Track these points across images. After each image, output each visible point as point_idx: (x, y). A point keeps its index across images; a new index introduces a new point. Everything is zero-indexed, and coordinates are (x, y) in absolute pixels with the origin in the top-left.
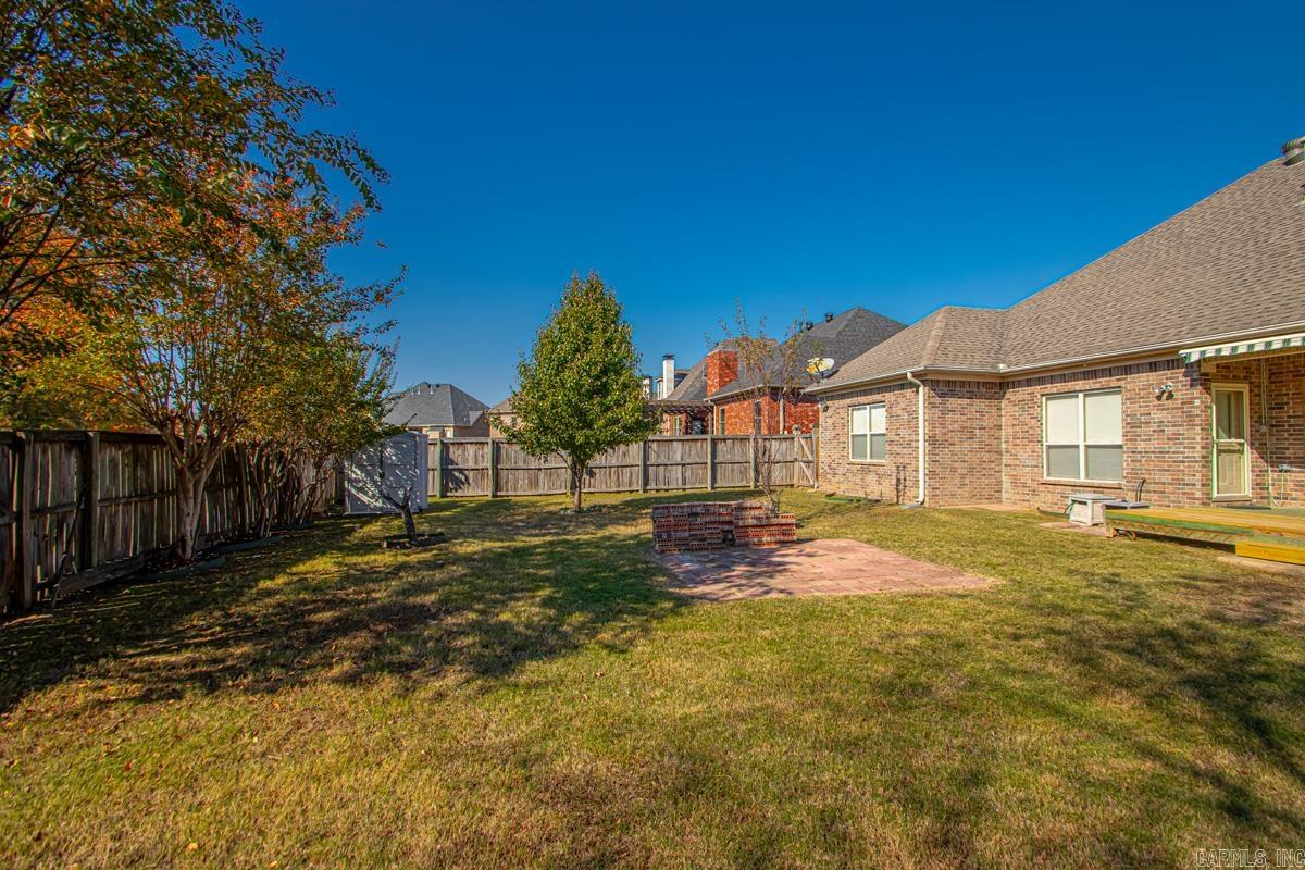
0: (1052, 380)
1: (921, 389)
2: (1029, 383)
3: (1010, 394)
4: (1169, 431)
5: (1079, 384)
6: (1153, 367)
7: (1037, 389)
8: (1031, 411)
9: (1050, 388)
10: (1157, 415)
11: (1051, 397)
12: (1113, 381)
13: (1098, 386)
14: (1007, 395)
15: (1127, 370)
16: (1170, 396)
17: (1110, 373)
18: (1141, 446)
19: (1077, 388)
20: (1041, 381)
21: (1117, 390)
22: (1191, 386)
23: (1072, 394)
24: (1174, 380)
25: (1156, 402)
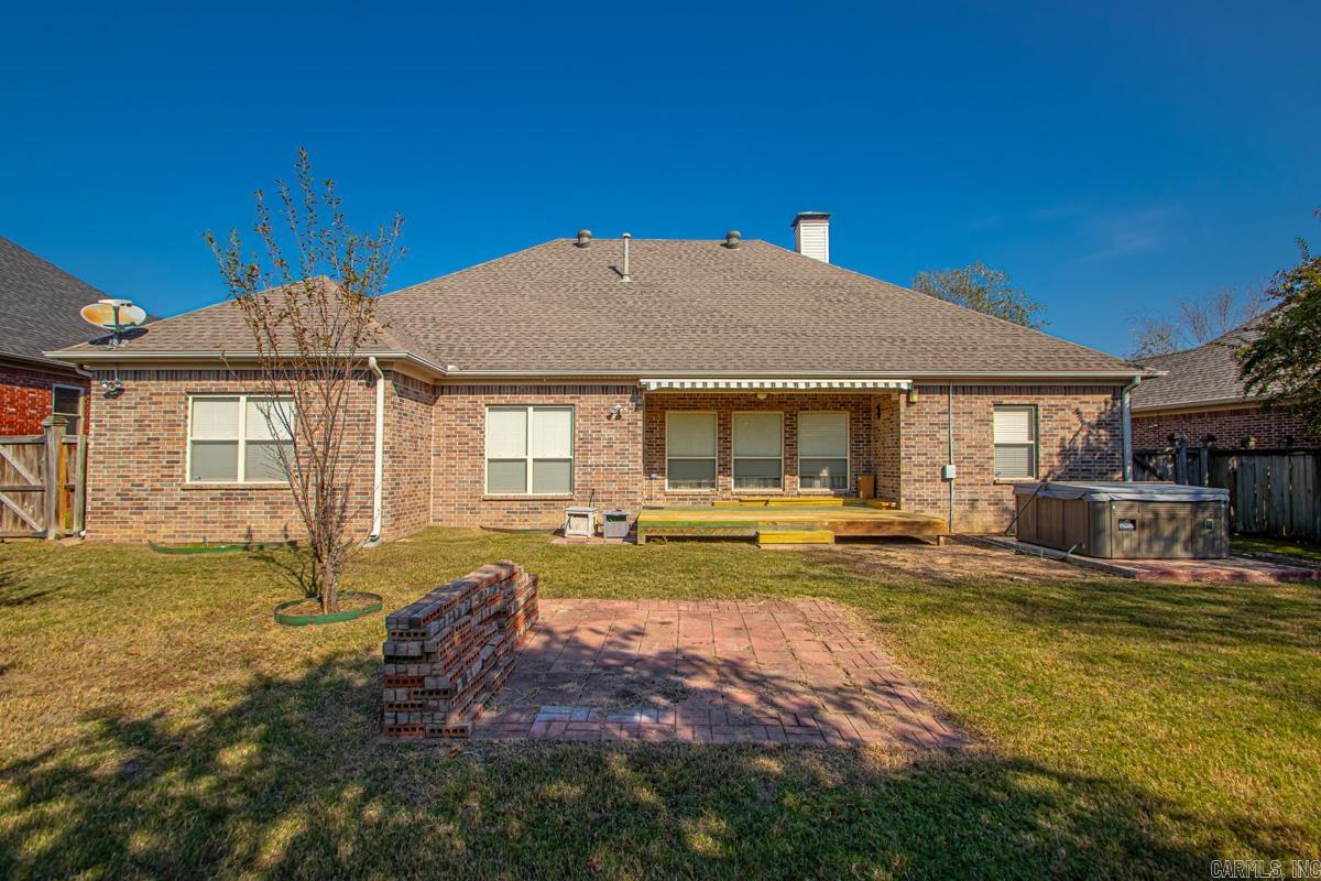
0: (500, 390)
1: (381, 384)
2: (471, 390)
3: (443, 400)
4: (617, 447)
5: (532, 398)
6: (605, 390)
7: (481, 398)
8: (472, 421)
9: (496, 399)
10: (607, 433)
11: (493, 407)
12: (567, 398)
13: (552, 401)
14: (440, 401)
15: (582, 390)
16: (619, 417)
17: (565, 390)
18: (592, 460)
19: (529, 402)
20: (487, 390)
21: (569, 407)
22: (636, 409)
23: (523, 407)
24: (623, 404)
25: (606, 421)
